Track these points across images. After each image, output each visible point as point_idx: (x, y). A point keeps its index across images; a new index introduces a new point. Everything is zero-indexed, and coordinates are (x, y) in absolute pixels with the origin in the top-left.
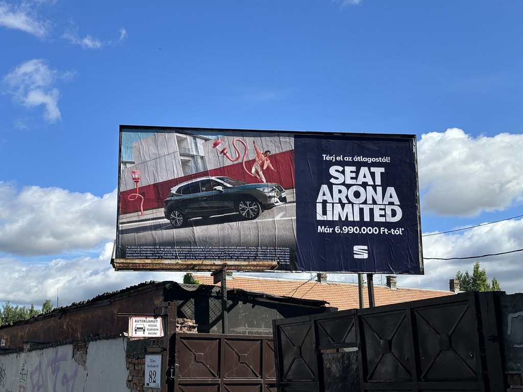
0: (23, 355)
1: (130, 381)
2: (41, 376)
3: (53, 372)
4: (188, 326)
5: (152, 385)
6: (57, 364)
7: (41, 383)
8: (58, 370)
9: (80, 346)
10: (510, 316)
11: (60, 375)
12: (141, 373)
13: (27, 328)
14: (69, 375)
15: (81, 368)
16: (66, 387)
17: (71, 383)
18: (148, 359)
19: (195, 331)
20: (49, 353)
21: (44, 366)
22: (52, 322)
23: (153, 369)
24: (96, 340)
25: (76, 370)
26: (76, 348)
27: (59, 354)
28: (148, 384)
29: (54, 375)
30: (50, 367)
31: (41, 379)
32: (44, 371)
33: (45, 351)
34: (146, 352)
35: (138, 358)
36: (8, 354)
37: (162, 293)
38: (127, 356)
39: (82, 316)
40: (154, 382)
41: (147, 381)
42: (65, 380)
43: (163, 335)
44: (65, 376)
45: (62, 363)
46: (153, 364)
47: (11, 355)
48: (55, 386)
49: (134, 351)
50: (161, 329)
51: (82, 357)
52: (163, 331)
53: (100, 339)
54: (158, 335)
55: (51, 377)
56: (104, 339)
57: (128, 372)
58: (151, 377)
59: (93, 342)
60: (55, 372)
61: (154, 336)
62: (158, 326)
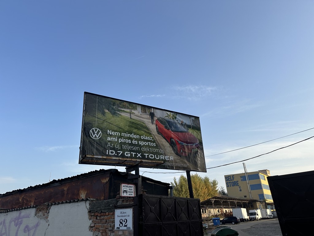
1: (92, 227)
2: (4, 228)
3: (16, 225)
6: (20, 220)
8: (21, 223)
9: (42, 209)
11: (22, 227)
14: (31, 226)
15: (43, 222)
16: (28, 233)
17: (32, 231)
18: (118, 212)
20: (13, 214)
21: (7, 222)
23: (123, 218)
24: (59, 204)
25: (38, 223)
26: (39, 210)
27: (23, 214)
28: (118, 228)
29: (16, 226)
30: (13, 222)
31: (4, 229)
32: (7, 225)
33: (9, 213)
37: (109, 175)
38: (89, 212)
39: (36, 193)
41: (117, 226)
42: (27, 229)
43: (135, 196)
44: (27, 227)
45: (24, 220)
48: (17, 233)
49: (98, 208)
50: (134, 192)
51: (44, 215)
52: (135, 193)
53: (62, 203)
54: (133, 196)
55: (13, 228)
56: (67, 202)
57: (91, 221)
58: (121, 223)
59: (55, 206)
60: (18, 223)
61: (131, 196)
62: (133, 190)
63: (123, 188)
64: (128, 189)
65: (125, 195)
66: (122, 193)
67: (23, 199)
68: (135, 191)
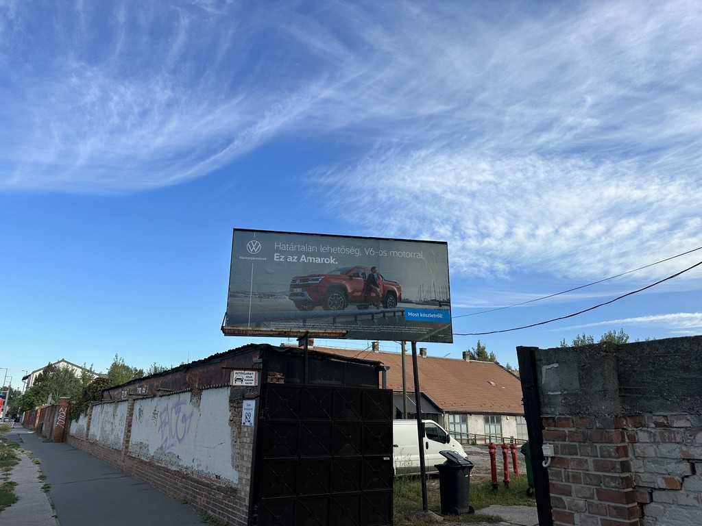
0: (156, 399)
1: (231, 421)
2: (167, 415)
3: (176, 413)
4: (277, 378)
5: (247, 424)
6: (179, 406)
7: (167, 421)
8: (180, 411)
9: (197, 393)
10: (544, 368)
11: (181, 415)
12: (240, 414)
13: (161, 380)
14: (187, 416)
15: (196, 410)
16: (184, 424)
17: (188, 422)
18: (245, 403)
19: (282, 382)
20: (174, 399)
21: (170, 407)
22: (178, 375)
23: (248, 412)
24: (208, 389)
25: (192, 412)
26: (194, 395)
27: (181, 399)
28: (244, 423)
29: (176, 415)
30: (174, 409)
31: (167, 417)
32: (170, 411)
33: (171, 397)
34: (245, 398)
35: (238, 403)
36: (145, 398)
37: (259, 353)
38: (231, 401)
39: (199, 371)
40: (249, 421)
41: (243, 421)
42: (184, 419)
43: (257, 385)
44: (184, 416)
45: (182, 406)
46: (249, 407)
47: (147, 400)
48: (177, 423)
49: (235, 397)
50: (255, 380)
51: (197, 401)
52: (257, 381)
53: (210, 388)
54: (253, 384)
55: (174, 416)
56: (213, 387)
57: (230, 413)
58: (246, 417)
59: (206, 391)
60: (178, 412)
61: (250, 385)
62: (254, 377)
63: (235, 375)
64: (244, 377)
65: (239, 383)
66: (234, 382)
67: (189, 378)
68: (257, 378)
